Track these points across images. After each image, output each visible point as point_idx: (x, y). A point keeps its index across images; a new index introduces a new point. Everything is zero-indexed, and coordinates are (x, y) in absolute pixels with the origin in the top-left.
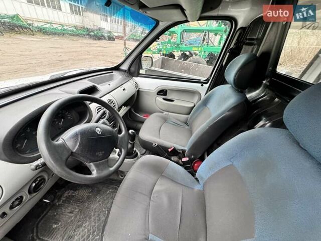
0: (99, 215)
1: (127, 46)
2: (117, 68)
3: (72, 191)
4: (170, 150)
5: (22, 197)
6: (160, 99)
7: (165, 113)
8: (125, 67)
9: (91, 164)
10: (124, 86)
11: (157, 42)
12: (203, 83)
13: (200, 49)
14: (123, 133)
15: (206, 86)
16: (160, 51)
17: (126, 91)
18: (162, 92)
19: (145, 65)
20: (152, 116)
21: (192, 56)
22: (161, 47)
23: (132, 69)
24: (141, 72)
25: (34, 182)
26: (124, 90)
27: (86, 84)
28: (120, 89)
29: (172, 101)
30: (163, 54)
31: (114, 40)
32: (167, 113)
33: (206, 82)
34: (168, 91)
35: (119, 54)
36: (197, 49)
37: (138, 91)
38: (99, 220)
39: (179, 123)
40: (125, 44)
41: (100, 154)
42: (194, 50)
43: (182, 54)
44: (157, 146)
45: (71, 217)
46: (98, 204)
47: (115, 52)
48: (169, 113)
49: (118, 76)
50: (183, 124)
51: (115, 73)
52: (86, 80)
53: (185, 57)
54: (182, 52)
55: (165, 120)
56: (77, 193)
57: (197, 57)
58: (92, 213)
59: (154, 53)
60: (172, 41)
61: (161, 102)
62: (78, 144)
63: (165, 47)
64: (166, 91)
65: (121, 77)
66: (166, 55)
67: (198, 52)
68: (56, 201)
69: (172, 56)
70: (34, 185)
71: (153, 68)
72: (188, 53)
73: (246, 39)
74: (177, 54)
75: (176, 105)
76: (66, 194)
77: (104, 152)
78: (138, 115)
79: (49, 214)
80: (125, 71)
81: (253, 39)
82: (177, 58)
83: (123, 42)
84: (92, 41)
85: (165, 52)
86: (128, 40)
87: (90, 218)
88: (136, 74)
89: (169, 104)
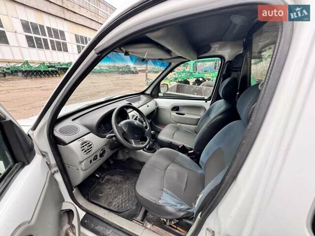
0: (129, 192)
1: (148, 77)
2: (143, 93)
3: (110, 176)
4: (180, 147)
6: (174, 113)
7: (178, 124)
8: (148, 92)
9: (132, 140)
10: (148, 104)
11: (174, 71)
12: (206, 101)
13: (211, 75)
14: (148, 128)
15: (209, 102)
16: (176, 79)
17: (149, 107)
18: (176, 108)
19: (163, 90)
20: (168, 126)
21: (205, 81)
22: (177, 76)
23: (153, 93)
24: (160, 94)
26: (148, 106)
28: (145, 106)
29: (184, 114)
30: (179, 82)
31: (138, 73)
32: (180, 124)
33: (209, 99)
34: (180, 107)
35: (142, 84)
36: (209, 75)
37: (158, 108)
38: (129, 195)
39: (189, 131)
40: (147, 76)
41: (136, 136)
42: (206, 76)
43: (196, 80)
44: (170, 142)
45: (110, 191)
46: (127, 186)
47: (138, 83)
48: (182, 124)
49: (143, 98)
50: (192, 132)
51: (142, 96)
53: (198, 82)
55: (178, 129)
56: (113, 178)
57: (210, 82)
58: (124, 190)
59: (171, 81)
60: (186, 70)
61: (175, 116)
62: (127, 128)
63: (180, 76)
64: (179, 107)
65: (145, 98)
66: (180, 82)
67: (211, 78)
68: (101, 180)
69: (187, 82)
71: (168, 92)
72: (201, 79)
73: (233, 68)
74: (192, 80)
75: (186, 118)
76: (106, 177)
77: (138, 136)
78: (157, 126)
79: (96, 187)
80: (148, 95)
81: (237, 68)
82: (191, 84)
83: (145, 74)
84: (121, 76)
85: (180, 80)
86: (150, 72)
87: (122, 193)
88: (156, 96)
89: (180, 117)
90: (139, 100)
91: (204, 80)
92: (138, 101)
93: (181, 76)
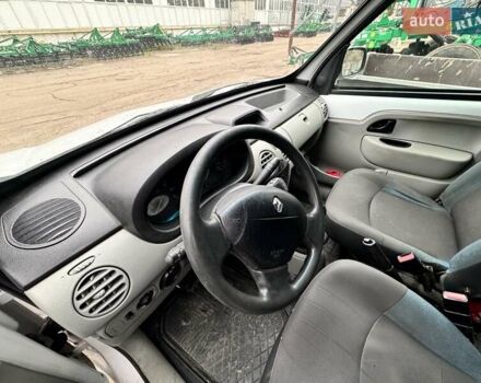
2: (291, 79)
4: (400, 259)
5: (152, 292)
6: (374, 140)
7: (379, 170)
8: (306, 76)
9: (260, 272)
10: (306, 112)
14: (315, 211)
17: (308, 123)
18: (383, 126)
20: (350, 174)
21: (441, 44)
23: (321, 78)
25: (168, 271)
26: (305, 119)
27: (243, 108)
28: (298, 119)
29: (405, 145)
31: (272, 40)
32: (385, 171)
34: (398, 122)
35: (280, 62)
37: (326, 123)
39: (418, 197)
40: (291, 43)
41: (276, 254)
43: (411, 45)
44: (375, 245)
45: (203, 318)
47: (272, 60)
48: (390, 172)
49: (293, 94)
50: (427, 200)
51: (288, 88)
52: (242, 102)
54: (414, 40)
55: (380, 185)
57: (454, 45)
58: (233, 325)
61: (378, 147)
62: (243, 230)
63: (373, 34)
64: (394, 121)
65: (299, 95)
70: (167, 275)
72: (428, 40)
75: (415, 156)
77: (282, 251)
78: (317, 169)
80: (305, 83)
83: (287, 40)
84: (240, 47)
85: (372, 45)
86: (296, 34)
88: (327, 88)
89: (393, 151)
90: (280, 98)
91: (439, 42)
92: (277, 102)
93: (377, 35)
